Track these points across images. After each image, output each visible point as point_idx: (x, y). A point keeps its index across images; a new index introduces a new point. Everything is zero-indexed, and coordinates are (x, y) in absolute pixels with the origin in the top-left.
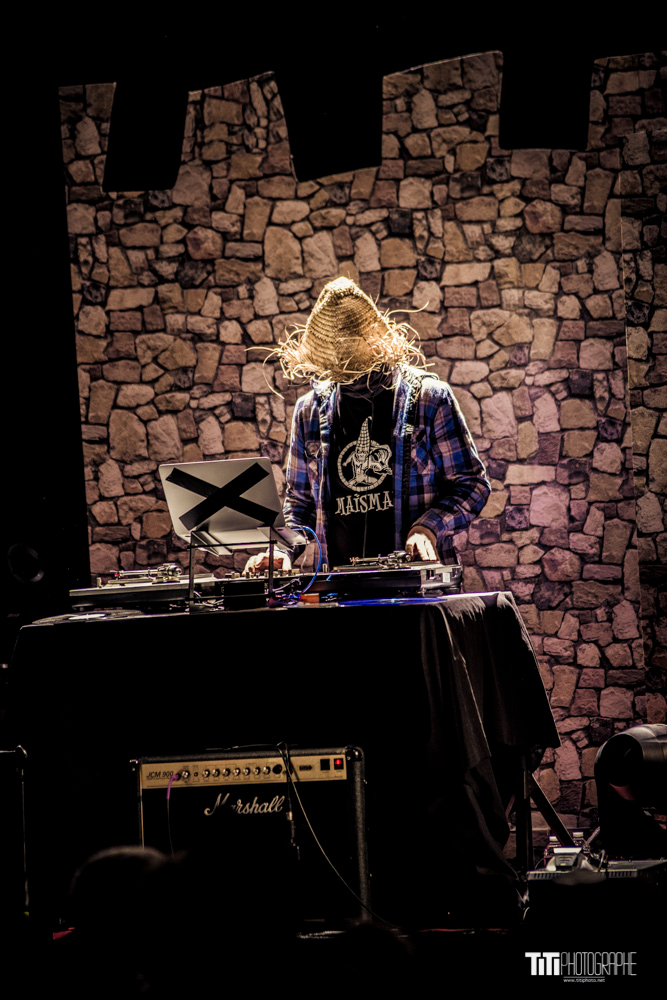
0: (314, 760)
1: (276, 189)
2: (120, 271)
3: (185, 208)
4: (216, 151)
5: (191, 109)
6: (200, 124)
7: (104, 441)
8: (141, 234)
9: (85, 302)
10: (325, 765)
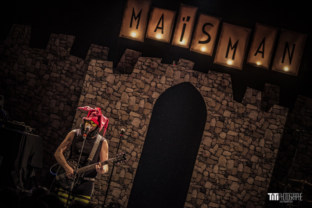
1: (24, 47)
3: (6, 45)
5: (13, 27)
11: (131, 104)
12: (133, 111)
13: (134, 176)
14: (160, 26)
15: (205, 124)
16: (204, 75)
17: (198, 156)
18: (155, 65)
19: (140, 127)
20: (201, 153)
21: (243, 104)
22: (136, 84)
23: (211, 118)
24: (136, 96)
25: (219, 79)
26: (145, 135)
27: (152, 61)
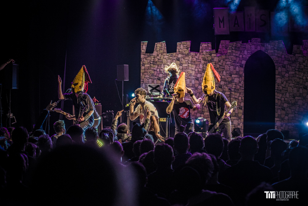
0: (162, 119)
1: (165, 54)
2: (146, 62)
3: (154, 56)
4: (158, 50)
5: (156, 45)
6: (156, 46)
7: (143, 81)
8: (149, 58)
9: (142, 66)
10: (164, 119)
11: (231, 70)
12: (234, 74)
13: (243, 111)
14: (236, 23)
15: (275, 71)
16: (268, 44)
17: (276, 91)
18: (239, 45)
19: (240, 82)
20: (277, 88)
21: (293, 55)
22: (231, 59)
23: (278, 67)
24: (233, 66)
25: (277, 44)
26: (243, 86)
27: (237, 43)
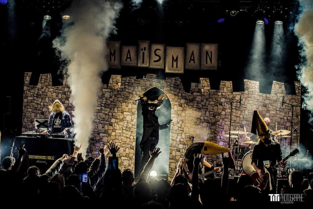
0: (50, 157)
1: (50, 87)
2: (30, 95)
3: (38, 88)
4: (43, 82)
5: (40, 76)
6: (41, 78)
7: (25, 115)
8: (33, 91)
9: (25, 98)
10: (51, 158)
11: (123, 107)
12: (126, 112)
13: (135, 151)
14: (129, 56)
15: (171, 110)
16: (164, 80)
17: (171, 130)
18: (133, 81)
19: (132, 120)
20: (172, 128)
21: (191, 93)
22: (124, 95)
23: (174, 106)
24: (125, 102)
25: (174, 81)
26: (136, 125)
27: (130, 78)
